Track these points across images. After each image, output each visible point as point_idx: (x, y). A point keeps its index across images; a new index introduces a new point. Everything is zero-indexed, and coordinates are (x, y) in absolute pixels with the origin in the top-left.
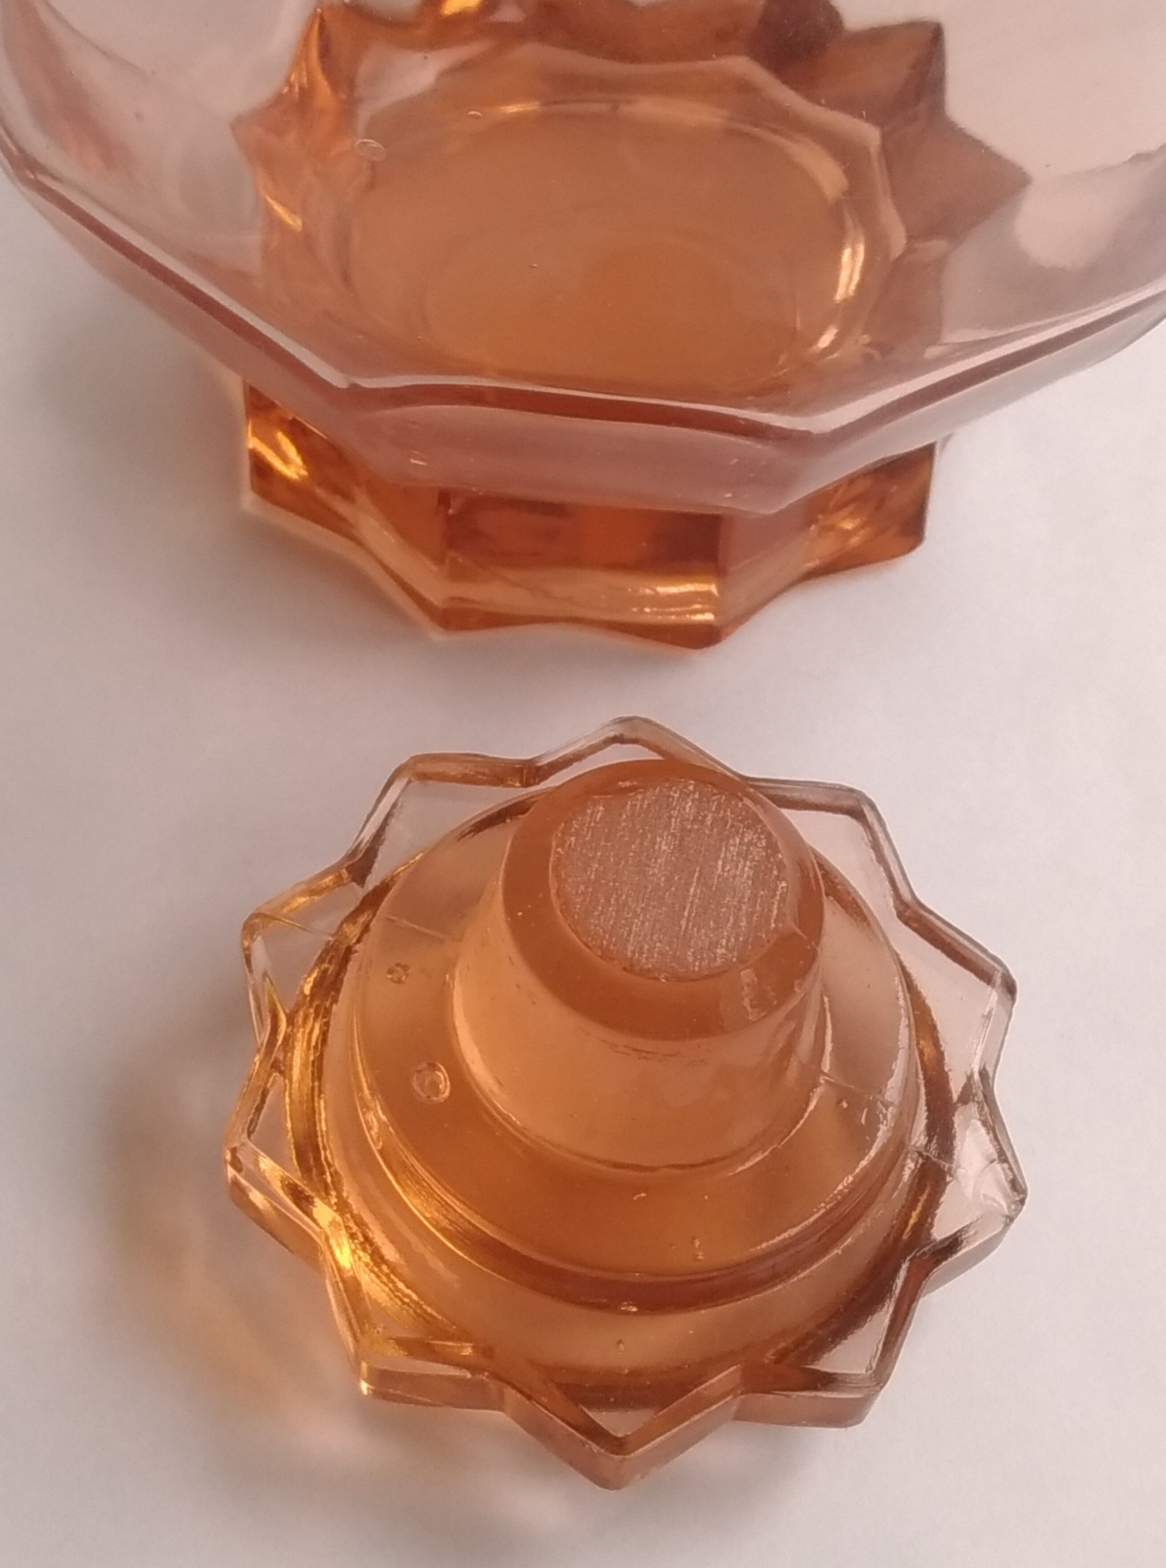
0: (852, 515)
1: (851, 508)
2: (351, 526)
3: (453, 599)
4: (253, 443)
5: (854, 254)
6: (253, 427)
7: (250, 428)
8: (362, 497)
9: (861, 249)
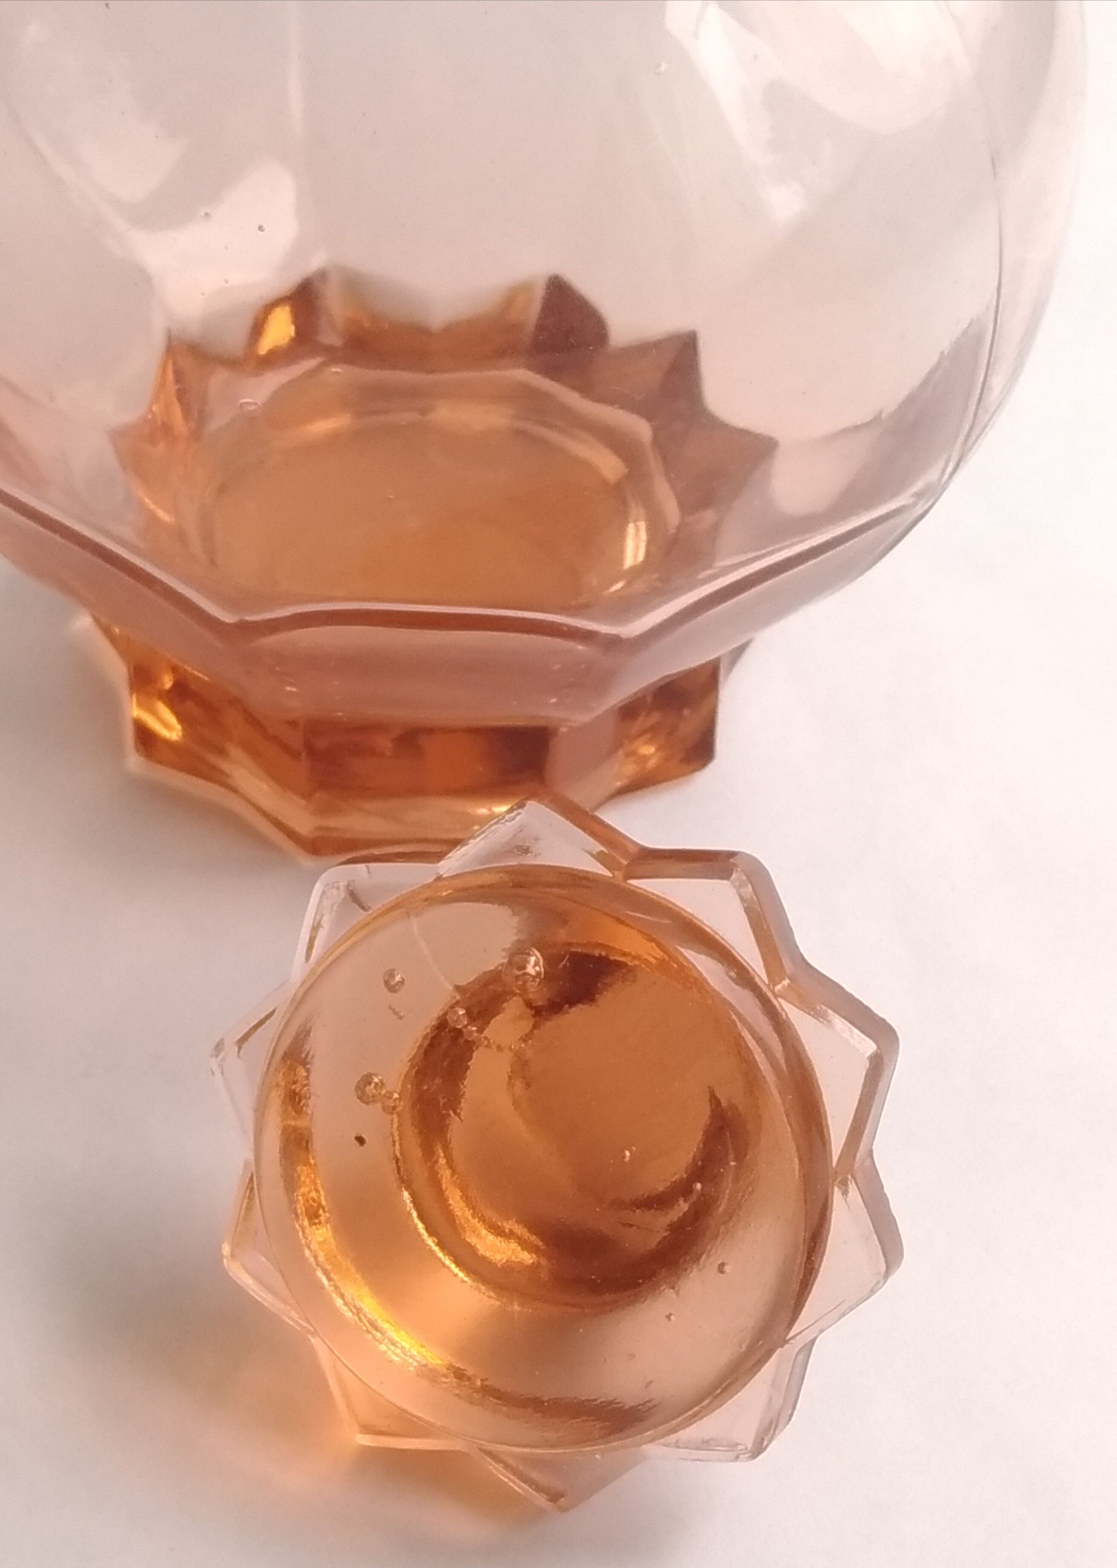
0: (649, 742)
1: (648, 736)
2: (228, 776)
3: (320, 828)
4: (137, 712)
5: (637, 530)
6: (137, 699)
7: (134, 700)
8: (235, 752)
9: (642, 525)
